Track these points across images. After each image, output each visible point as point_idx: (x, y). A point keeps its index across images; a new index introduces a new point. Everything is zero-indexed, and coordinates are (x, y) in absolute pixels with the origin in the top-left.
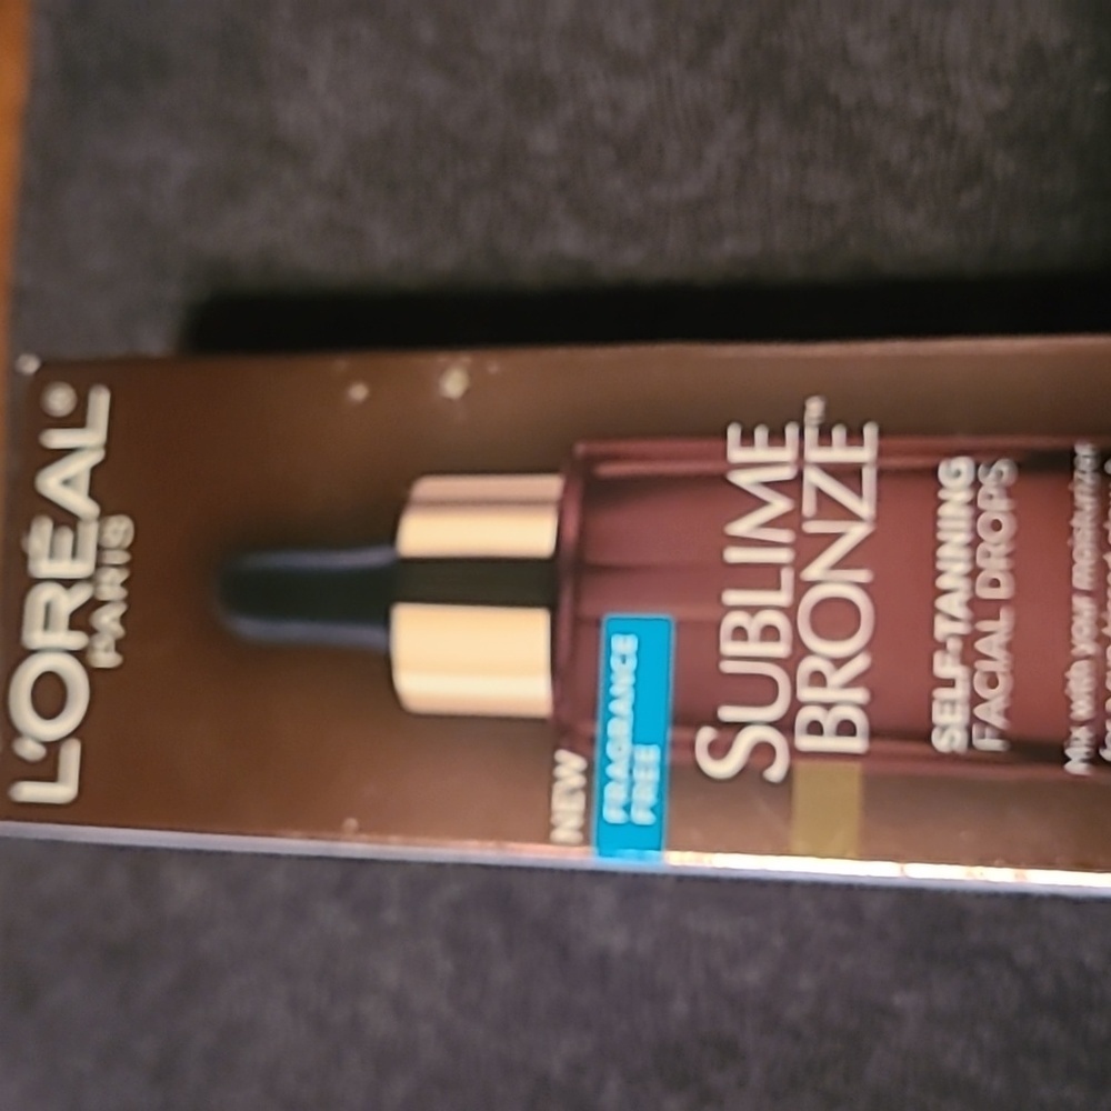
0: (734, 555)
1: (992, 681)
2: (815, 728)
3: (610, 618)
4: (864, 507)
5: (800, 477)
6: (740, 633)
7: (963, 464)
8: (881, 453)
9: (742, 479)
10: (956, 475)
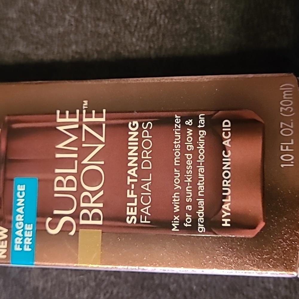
0: (58, 156)
1: (146, 199)
2: (86, 217)
4: (103, 139)
5: (81, 127)
6: (60, 183)
8: (106, 119)
9: (61, 128)
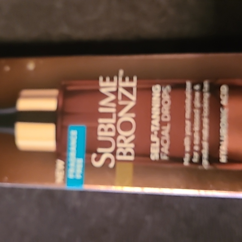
0: (101, 110)
1: (165, 142)
2: (121, 154)
3: (70, 126)
4: (133, 97)
5: (117, 90)
6: (102, 130)
7: (158, 87)
8: (138, 83)
9: (103, 91)
10: (156, 89)
